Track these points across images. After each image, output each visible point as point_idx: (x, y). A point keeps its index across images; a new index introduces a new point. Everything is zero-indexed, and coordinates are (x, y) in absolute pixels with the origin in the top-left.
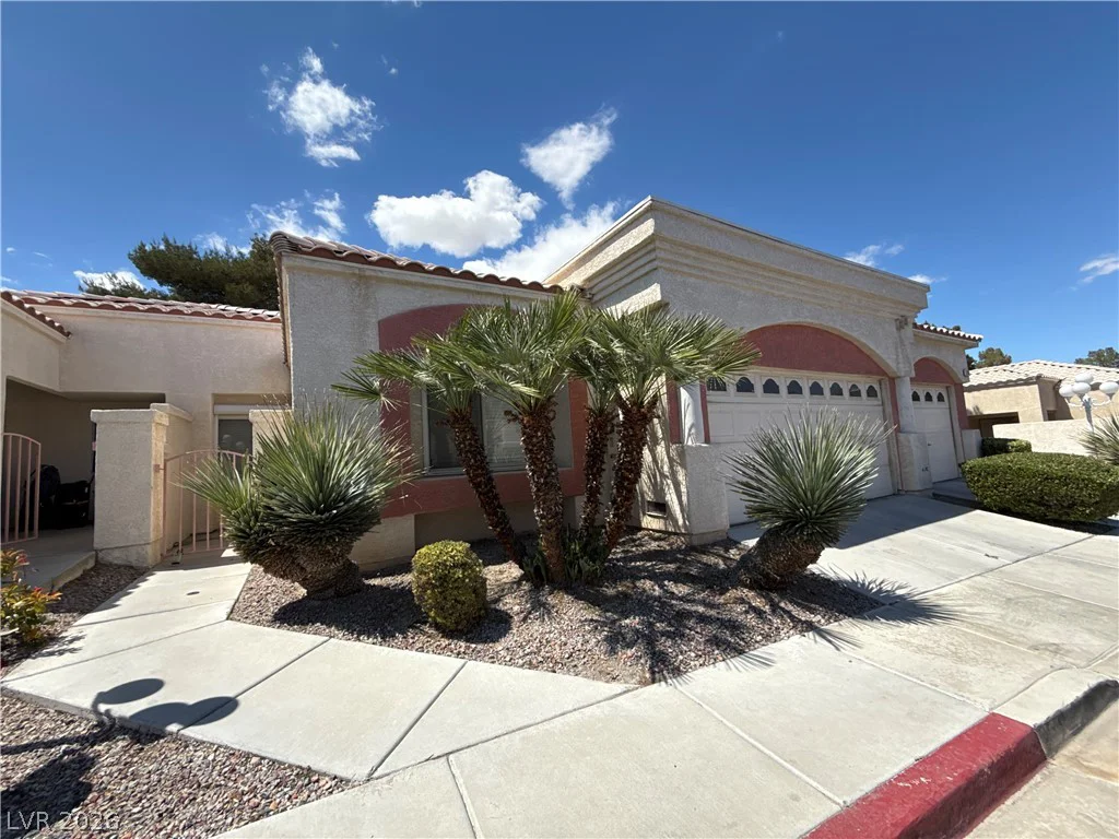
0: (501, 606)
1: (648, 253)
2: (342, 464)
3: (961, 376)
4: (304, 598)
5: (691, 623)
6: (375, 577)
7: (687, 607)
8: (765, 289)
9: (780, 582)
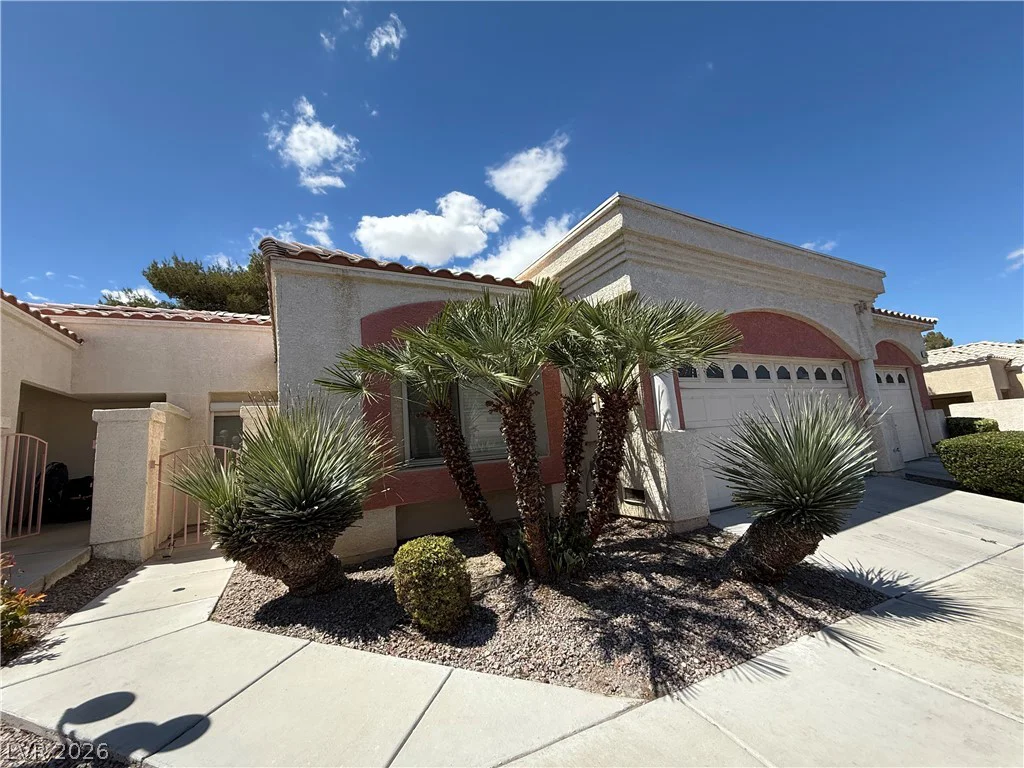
0: (485, 603)
1: (616, 247)
2: (325, 457)
3: (920, 358)
4: (286, 595)
5: (688, 622)
6: (358, 570)
7: (681, 603)
8: (731, 278)
9: (777, 575)
